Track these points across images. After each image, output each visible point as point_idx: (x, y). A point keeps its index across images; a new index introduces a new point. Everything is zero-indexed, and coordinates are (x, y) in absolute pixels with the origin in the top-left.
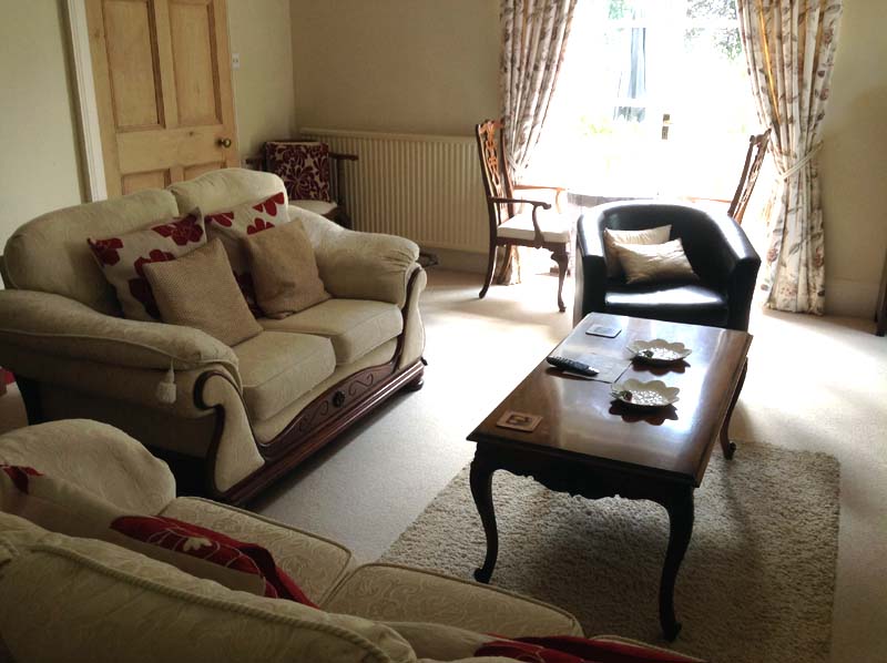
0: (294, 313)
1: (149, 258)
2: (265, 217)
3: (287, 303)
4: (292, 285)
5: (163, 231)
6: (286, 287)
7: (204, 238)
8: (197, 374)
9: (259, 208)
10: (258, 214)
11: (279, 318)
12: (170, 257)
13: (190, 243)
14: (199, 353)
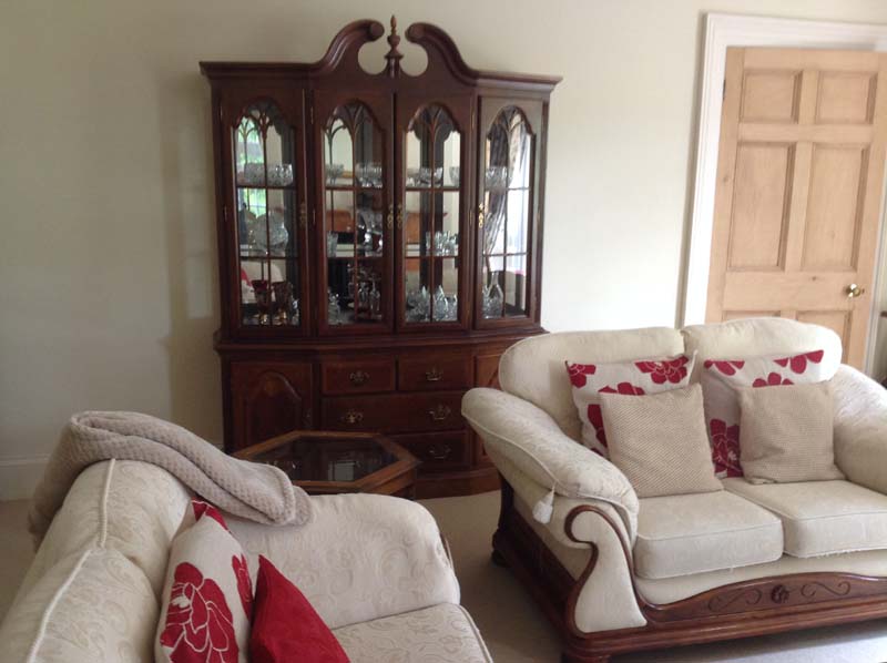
0: (776, 482)
1: (616, 389)
2: (786, 372)
3: (768, 469)
4: (779, 451)
5: (644, 367)
6: (773, 451)
7: (686, 381)
8: (574, 504)
9: (783, 363)
10: (778, 369)
11: (751, 482)
12: (640, 392)
13: (668, 383)
14: (578, 485)
